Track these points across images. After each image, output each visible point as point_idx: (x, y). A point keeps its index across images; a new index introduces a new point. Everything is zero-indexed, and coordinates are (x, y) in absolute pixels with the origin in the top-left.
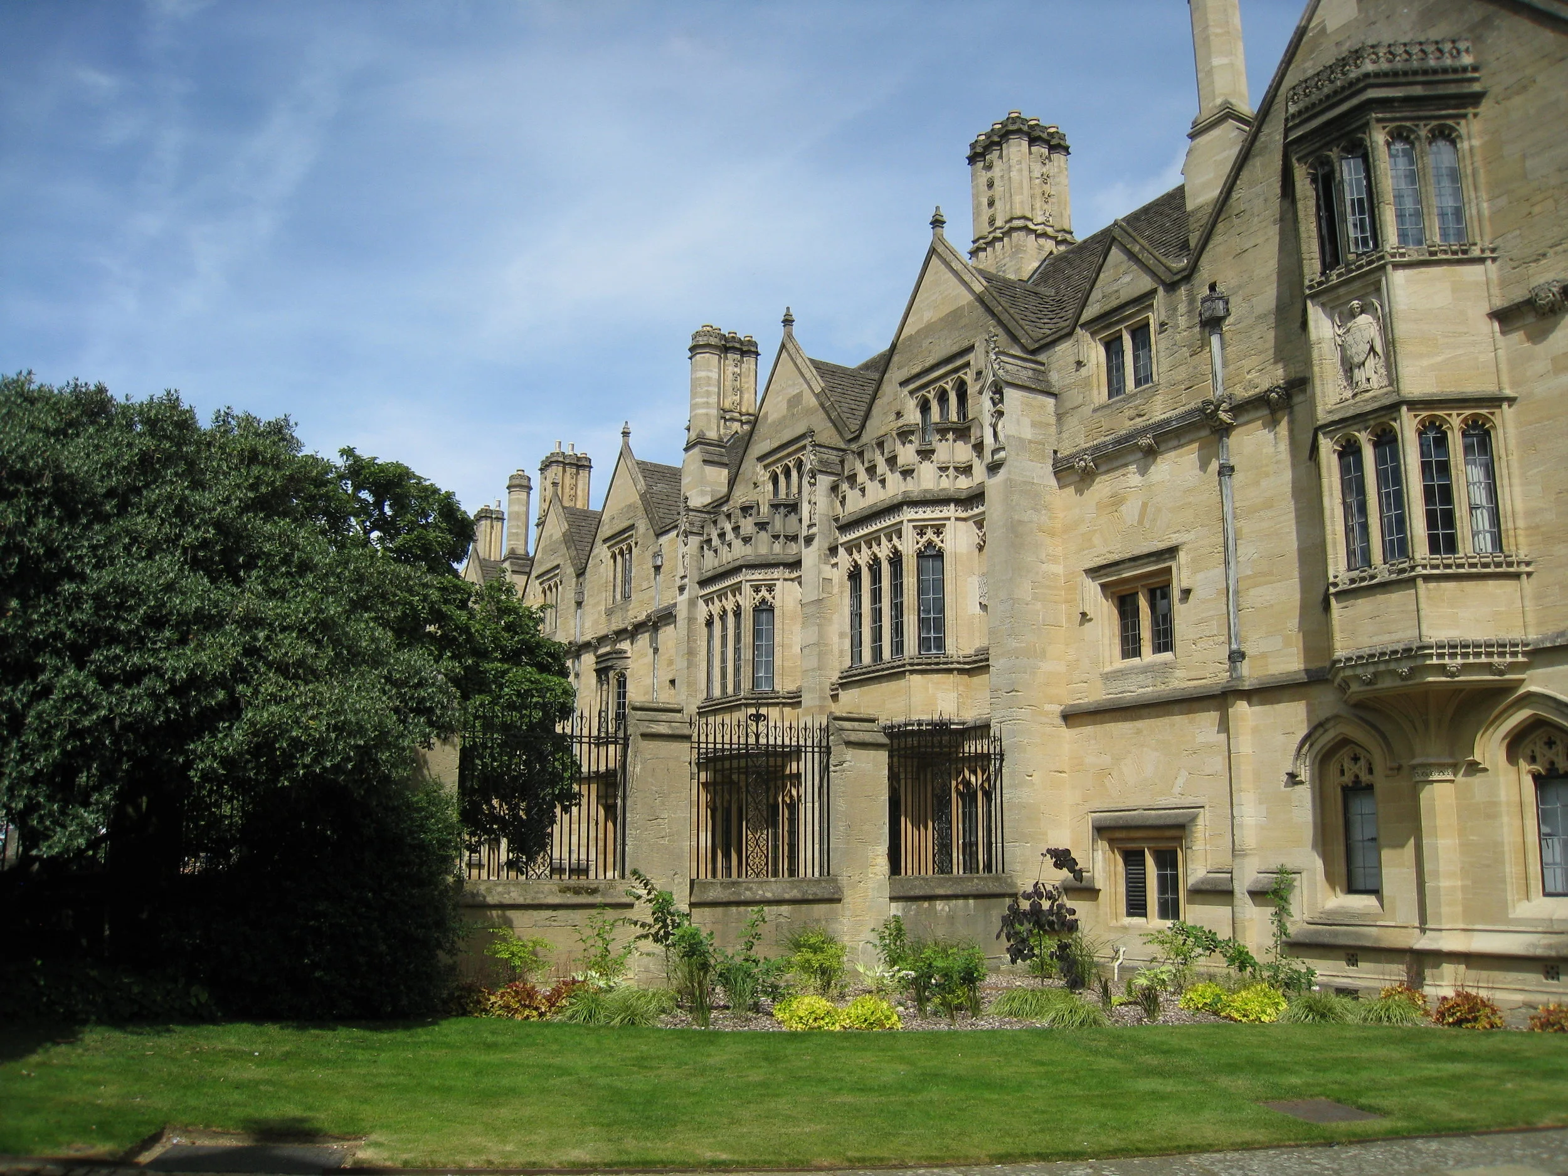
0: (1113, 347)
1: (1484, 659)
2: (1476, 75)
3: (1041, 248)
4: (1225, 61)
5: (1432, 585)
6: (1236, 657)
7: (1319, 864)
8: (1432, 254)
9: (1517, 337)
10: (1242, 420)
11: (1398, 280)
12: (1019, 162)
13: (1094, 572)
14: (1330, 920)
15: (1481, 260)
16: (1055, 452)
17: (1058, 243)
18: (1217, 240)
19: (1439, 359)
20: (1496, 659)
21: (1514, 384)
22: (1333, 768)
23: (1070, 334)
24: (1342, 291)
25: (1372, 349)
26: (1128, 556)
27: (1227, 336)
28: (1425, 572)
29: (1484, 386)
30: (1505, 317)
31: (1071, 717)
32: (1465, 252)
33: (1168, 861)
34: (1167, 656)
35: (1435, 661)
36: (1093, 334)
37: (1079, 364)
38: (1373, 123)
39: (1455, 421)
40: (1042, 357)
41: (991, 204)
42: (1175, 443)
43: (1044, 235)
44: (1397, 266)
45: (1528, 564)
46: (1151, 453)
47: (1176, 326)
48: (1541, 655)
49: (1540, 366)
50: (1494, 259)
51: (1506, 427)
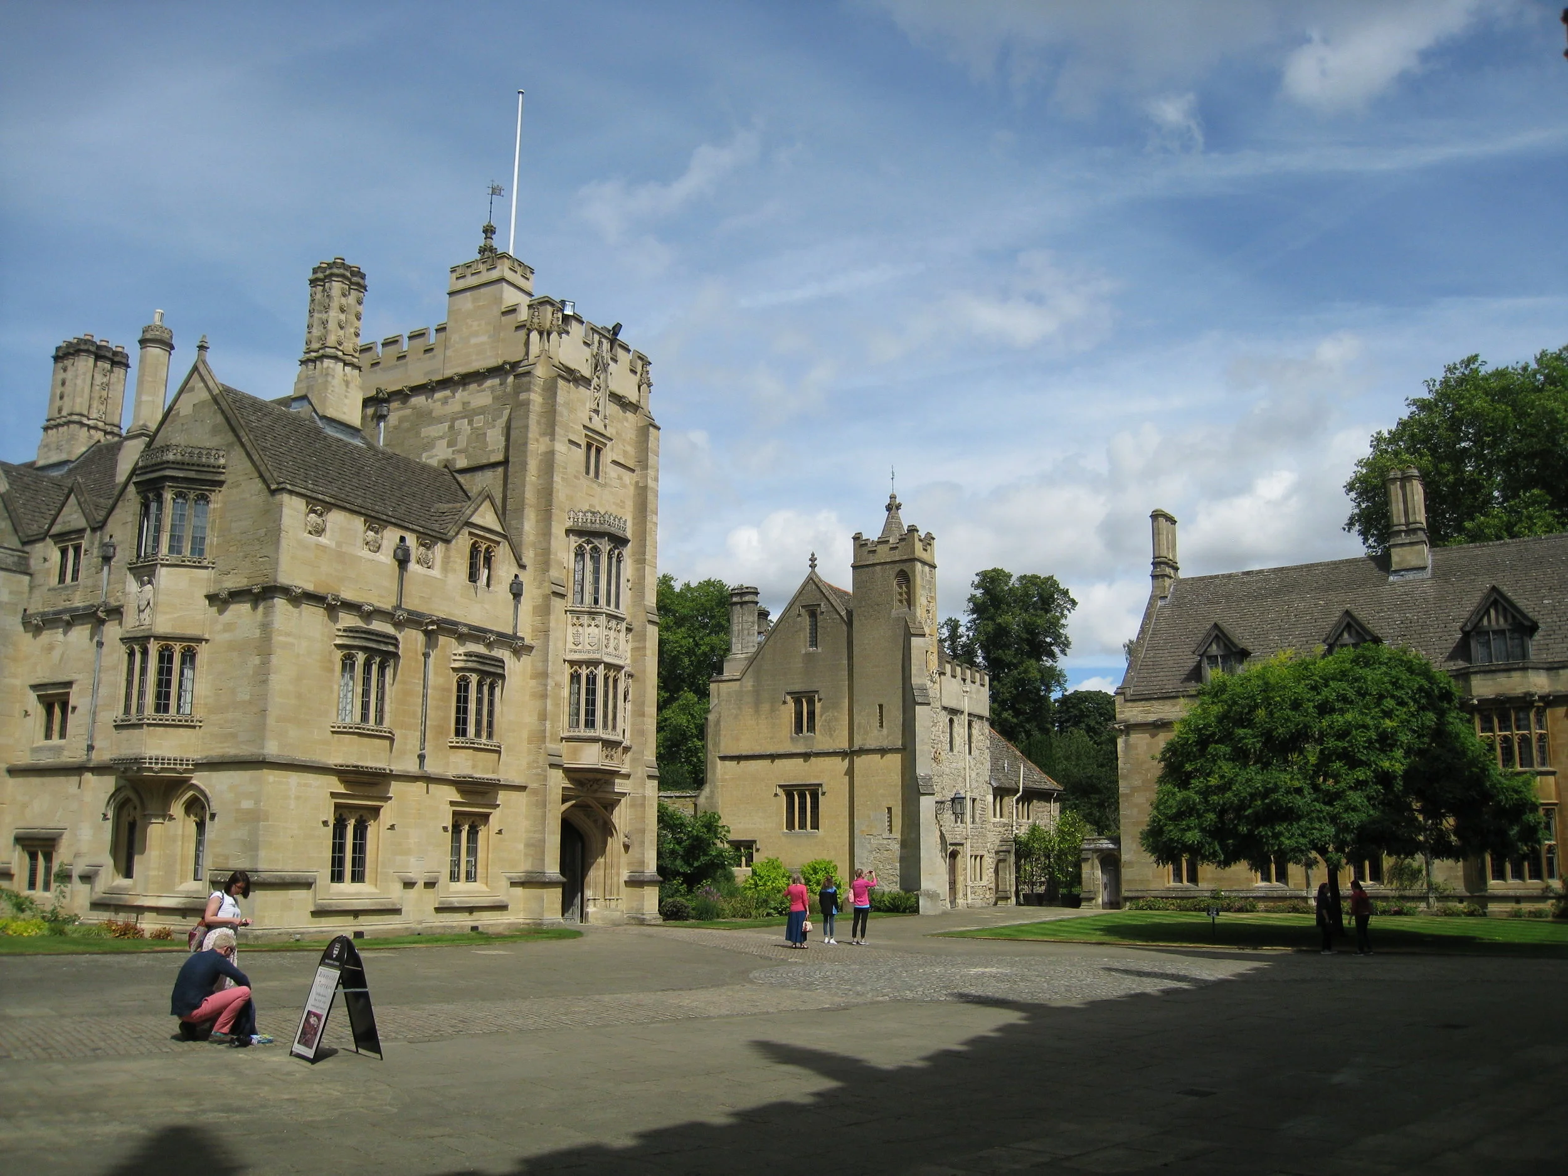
0: (64, 552)
1: (172, 766)
2: (224, 470)
3: (91, 437)
4: (150, 399)
5: (151, 728)
6: (91, 748)
7: (112, 862)
8: (184, 561)
9: (215, 609)
10: (112, 617)
11: (163, 573)
12: (84, 374)
13: (34, 687)
14: (112, 892)
15: (207, 568)
16: (25, 610)
17: (106, 433)
18: (117, 511)
19: (176, 615)
20: (178, 766)
21: (210, 633)
22: (125, 812)
23: (43, 539)
24: (141, 570)
25: (149, 603)
26: (51, 681)
27: (112, 568)
28: (148, 722)
29: (190, 632)
30: (212, 598)
31: (13, 772)
32: (199, 562)
33: (48, 858)
34: (63, 742)
35: (147, 765)
36: (56, 543)
37: (45, 560)
38: (166, 487)
39: (177, 648)
40: (27, 548)
41: (61, 397)
42: (81, 622)
43: (96, 428)
44: (163, 565)
45: (200, 722)
46: (69, 625)
47: (92, 554)
48: (199, 766)
49: (219, 627)
50: (213, 568)
51: (203, 653)
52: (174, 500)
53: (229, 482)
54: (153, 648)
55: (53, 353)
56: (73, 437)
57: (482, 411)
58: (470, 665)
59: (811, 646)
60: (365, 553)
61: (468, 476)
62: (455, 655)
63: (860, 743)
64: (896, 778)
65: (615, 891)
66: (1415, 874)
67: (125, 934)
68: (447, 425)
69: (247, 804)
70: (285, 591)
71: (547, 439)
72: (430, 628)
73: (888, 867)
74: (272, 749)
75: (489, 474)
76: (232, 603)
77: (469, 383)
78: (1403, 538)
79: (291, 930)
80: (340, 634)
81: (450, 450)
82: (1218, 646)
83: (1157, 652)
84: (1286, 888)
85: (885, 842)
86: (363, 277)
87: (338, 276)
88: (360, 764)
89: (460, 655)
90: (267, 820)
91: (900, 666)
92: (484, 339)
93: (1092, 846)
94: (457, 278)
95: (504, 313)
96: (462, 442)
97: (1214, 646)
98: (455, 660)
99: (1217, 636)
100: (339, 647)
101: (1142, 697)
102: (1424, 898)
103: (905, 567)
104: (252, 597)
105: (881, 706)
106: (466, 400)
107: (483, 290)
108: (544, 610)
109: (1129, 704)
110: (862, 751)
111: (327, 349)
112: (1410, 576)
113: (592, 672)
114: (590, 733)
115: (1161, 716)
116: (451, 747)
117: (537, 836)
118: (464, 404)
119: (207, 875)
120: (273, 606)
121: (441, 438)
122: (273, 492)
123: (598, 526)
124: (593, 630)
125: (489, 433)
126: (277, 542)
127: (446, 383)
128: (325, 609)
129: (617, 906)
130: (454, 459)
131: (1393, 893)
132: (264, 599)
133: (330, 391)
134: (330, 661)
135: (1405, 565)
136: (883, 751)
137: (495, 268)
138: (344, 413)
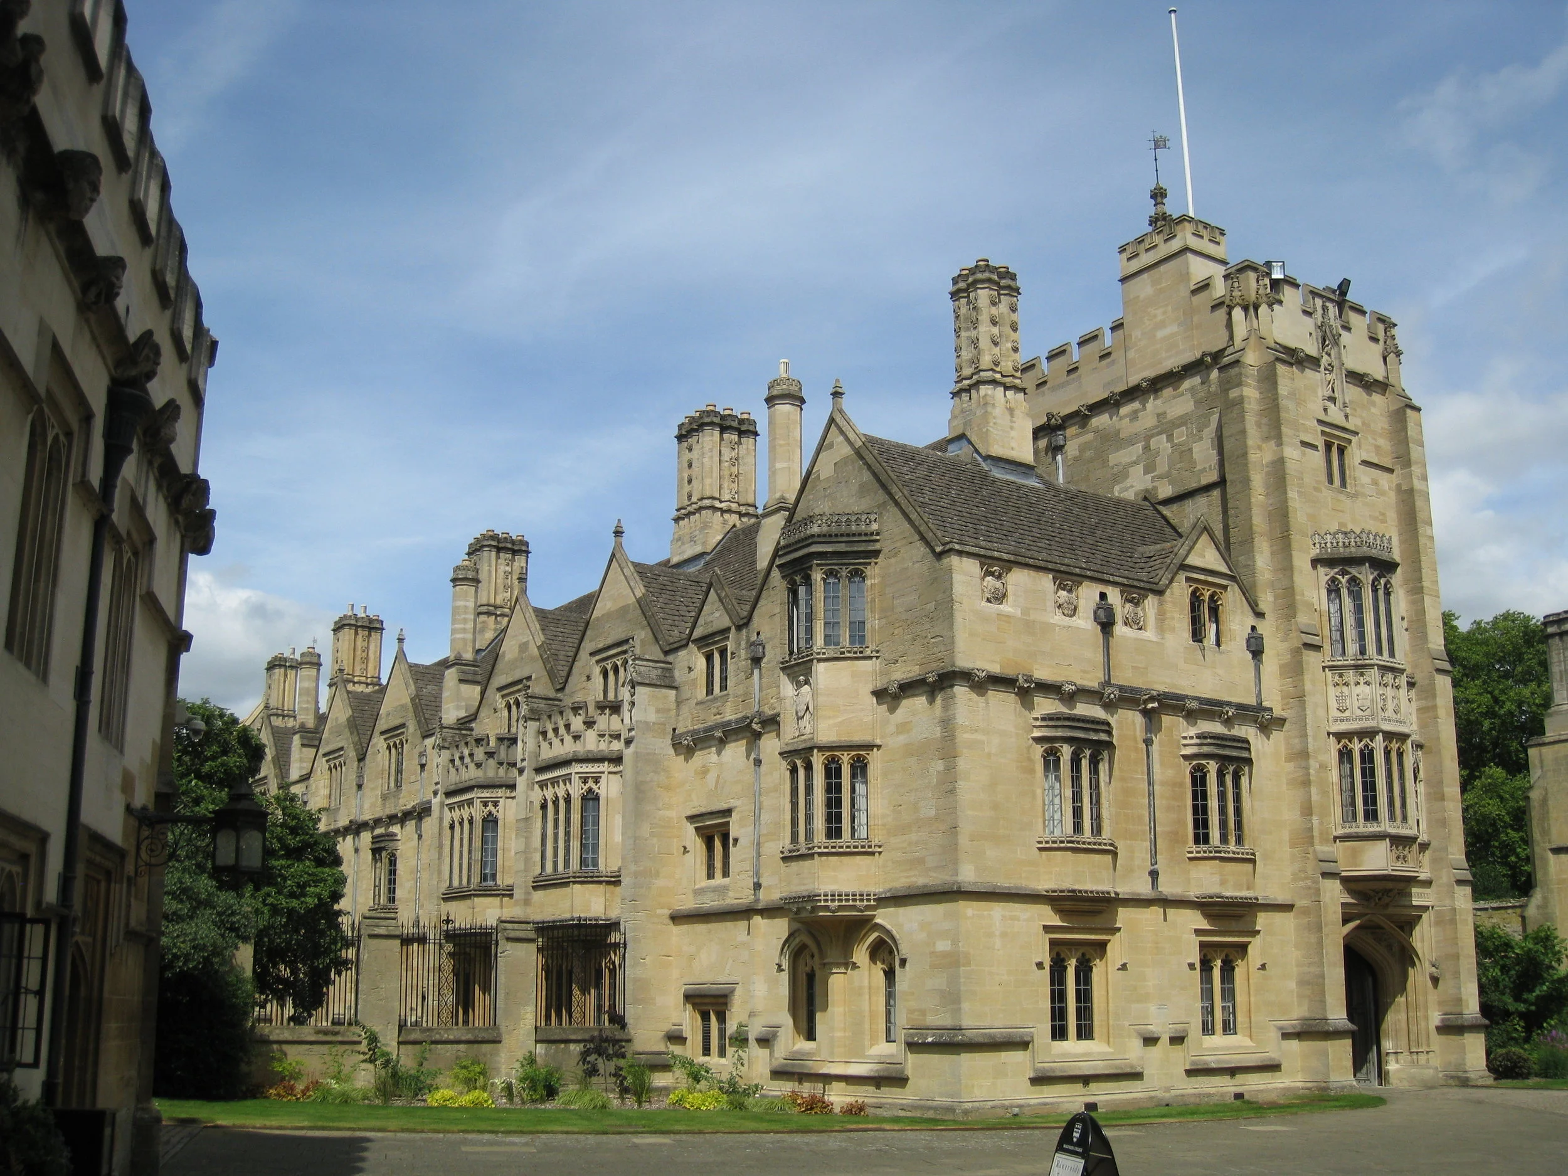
0: (709, 658)
1: (851, 903)
2: (878, 538)
3: (725, 522)
4: (785, 465)
5: (824, 858)
6: (757, 886)
7: (790, 1021)
8: (843, 653)
9: (884, 707)
10: (767, 729)
11: (820, 668)
12: (711, 450)
13: (692, 818)
14: (793, 1057)
15: (870, 658)
16: (674, 730)
17: (741, 515)
18: (762, 602)
19: (840, 719)
20: (858, 903)
21: (882, 737)
22: (801, 961)
23: (686, 645)
24: (796, 669)
25: (808, 708)
26: (709, 810)
27: (763, 670)
28: (819, 850)
29: (859, 738)
30: (880, 694)
31: (677, 918)
32: (861, 652)
33: (722, 1018)
34: (727, 880)
35: (822, 903)
36: (699, 648)
37: (690, 669)
38: (814, 566)
39: (845, 759)
40: (670, 658)
41: (690, 482)
42: (734, 737)
43: (729, 511)
44: (819, 660)
45: (880, 847)
46: (722, 742)
47: (739, 656)
48: (884, 901)
49: (892, 728)
50: (877, 657)
51: (876, 762)
52: (824, 580)
53: (885, 551)
54: (818, 761)
55: (676, 432)
56: (706, 526)
57: (1182, 421)
58: (1205, 750)
60: (1058, 618)
61: (1175, 507)
62: (1185, 738)
65: (1424, 1040)
67: (812, 1109)
68: (1139, 447)
69: (943, 946)
70: (966, 676)
71: (1273, 443)
72: (1150, 706)
74: (968, 875)
75: (1202, 501)
76: (904, 698)
77: (1161, 389)
79: (1006, 1103)
80: (1038, 723)
81: (1149, 477)
86: (1013, 277)
87: (983, 281)
88: (1077, 887)
89: (1192, 738)
90: (968, 964)
92: (1173, 328)
94: (1129, 259)
95: (1194, 292)
96: (1162, 466)
98: (1185, 745)
100: (1038, 740)
104: (926, 688)
106: (1160, 411)
107: (1163, 268)
108: (1294, 669)
111: (982, 374)
113: (1367, 746)
114: (1373, 828)
116: (1190, 859)
117: (1314, 969)
118: (1158, 415)
119: (901, 1035)
120: (953, 697)
121: (1135, 463)
122: (939, 556)
123: (1353, 550)
124: (1363, 689)
125: (1196, 448)
126: (950, 618)
127: (1132, 393)
128: (1016, 694)
129: (1428, 1061)
130: (1155, 488)
132: (942, 689)
133: (991, 424)
134: (1030, 759)
137: (1175, 236)
138: (1013, 449)
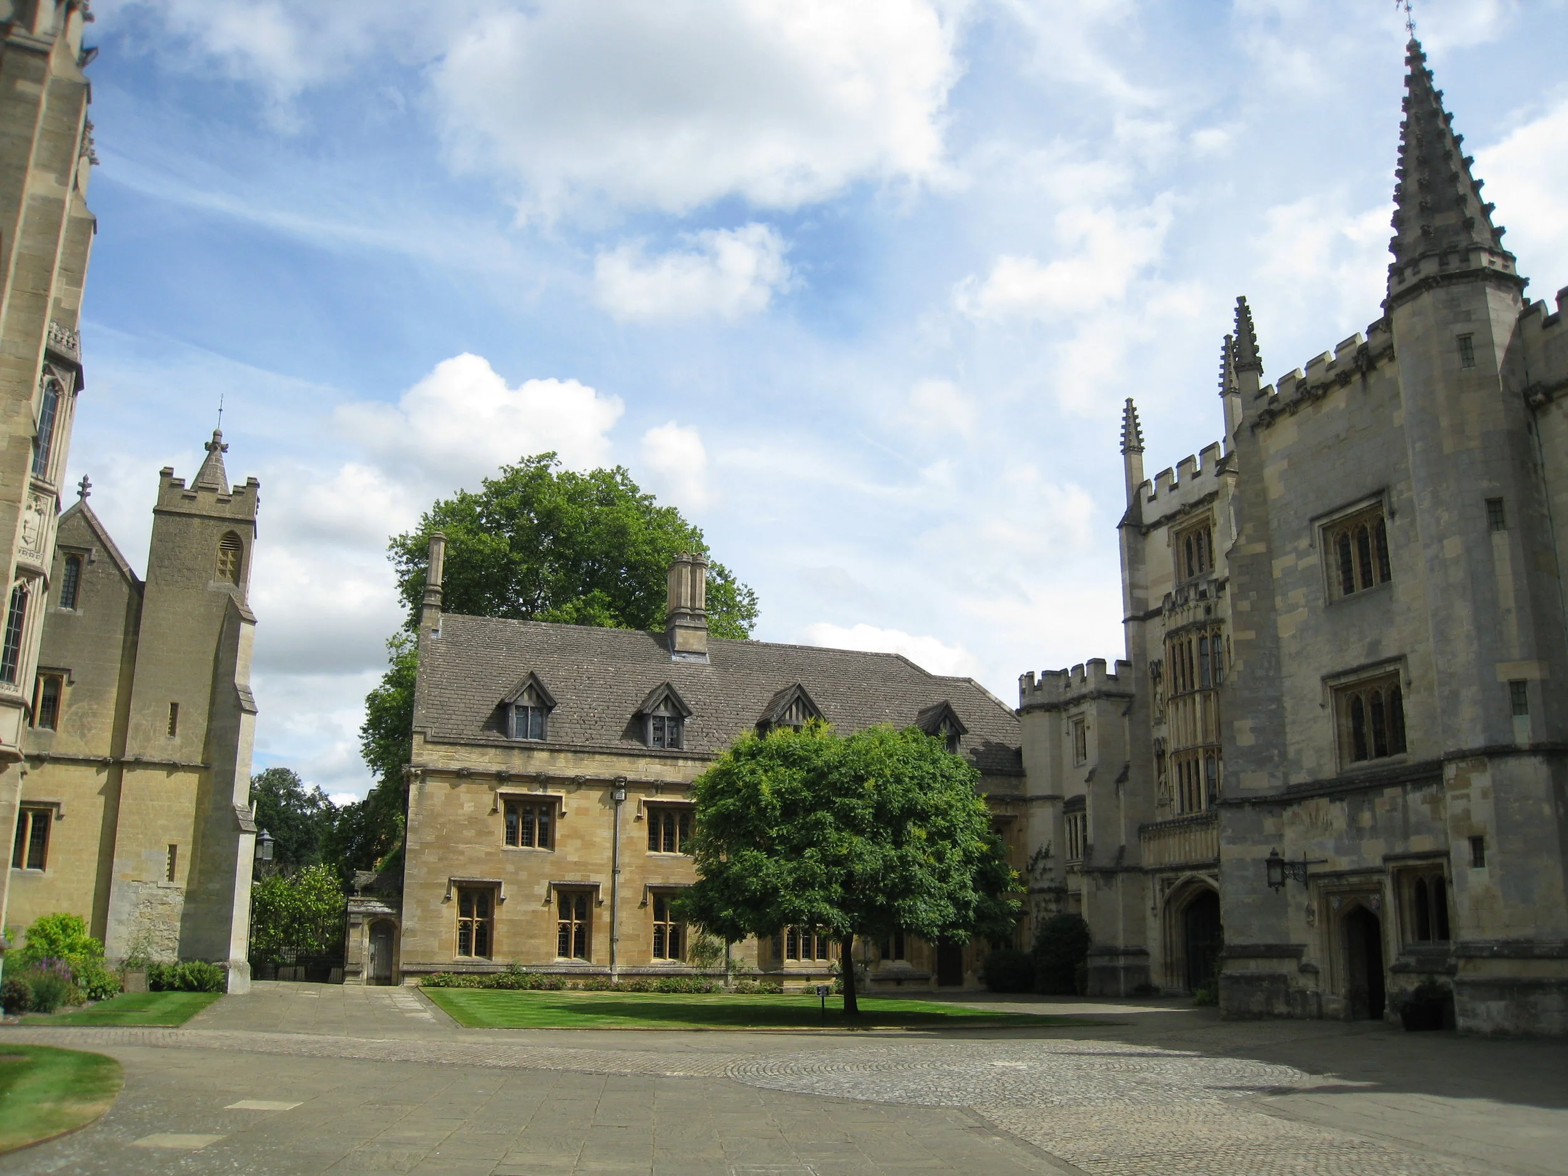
59: (65, 604)
63: (136, 751)
64: (188, 805)
66: (716, 952)
73: (162, 927)
78: (686, 622)
82: (530, 697)
83: (442, 691)
84: (588, 964)
85: (161, 892)
91: (212, 658)
93: (362, 909)
97: (526, 696)
99: (531, 685)
101: (446, 740)
102: (723, 976)
103: (238, 529)
105: (174, 706)
109: (430, 747)
110: (138, 763)
112: (692, 659)
114: (9, 691)
115: (467, 765)
131: (694, 971)
135: (688, 648)
136: (172, 767)
